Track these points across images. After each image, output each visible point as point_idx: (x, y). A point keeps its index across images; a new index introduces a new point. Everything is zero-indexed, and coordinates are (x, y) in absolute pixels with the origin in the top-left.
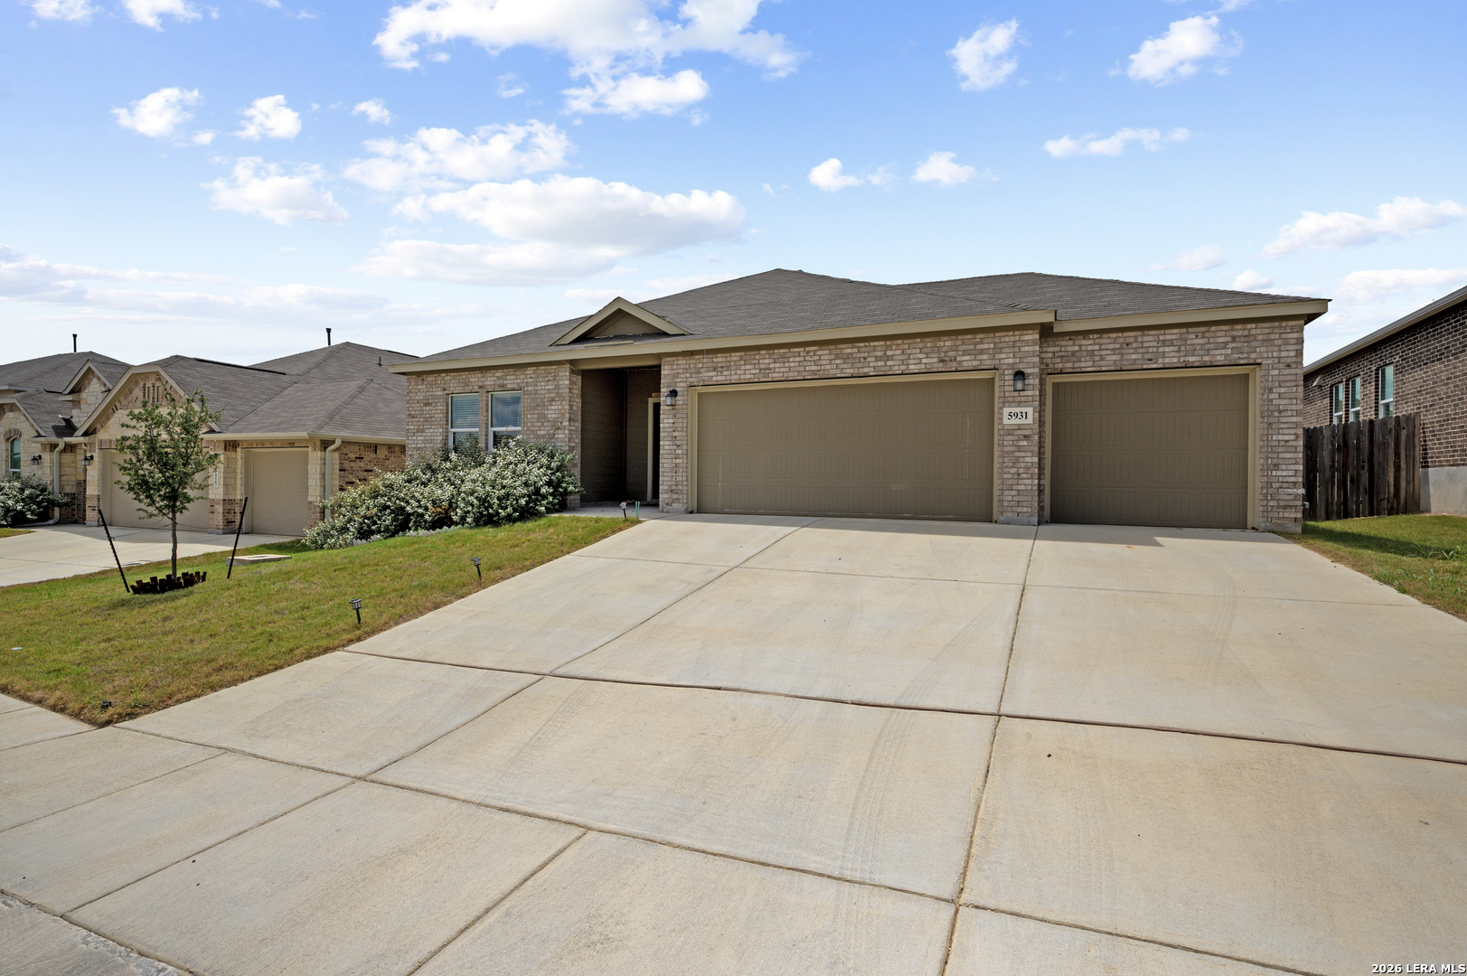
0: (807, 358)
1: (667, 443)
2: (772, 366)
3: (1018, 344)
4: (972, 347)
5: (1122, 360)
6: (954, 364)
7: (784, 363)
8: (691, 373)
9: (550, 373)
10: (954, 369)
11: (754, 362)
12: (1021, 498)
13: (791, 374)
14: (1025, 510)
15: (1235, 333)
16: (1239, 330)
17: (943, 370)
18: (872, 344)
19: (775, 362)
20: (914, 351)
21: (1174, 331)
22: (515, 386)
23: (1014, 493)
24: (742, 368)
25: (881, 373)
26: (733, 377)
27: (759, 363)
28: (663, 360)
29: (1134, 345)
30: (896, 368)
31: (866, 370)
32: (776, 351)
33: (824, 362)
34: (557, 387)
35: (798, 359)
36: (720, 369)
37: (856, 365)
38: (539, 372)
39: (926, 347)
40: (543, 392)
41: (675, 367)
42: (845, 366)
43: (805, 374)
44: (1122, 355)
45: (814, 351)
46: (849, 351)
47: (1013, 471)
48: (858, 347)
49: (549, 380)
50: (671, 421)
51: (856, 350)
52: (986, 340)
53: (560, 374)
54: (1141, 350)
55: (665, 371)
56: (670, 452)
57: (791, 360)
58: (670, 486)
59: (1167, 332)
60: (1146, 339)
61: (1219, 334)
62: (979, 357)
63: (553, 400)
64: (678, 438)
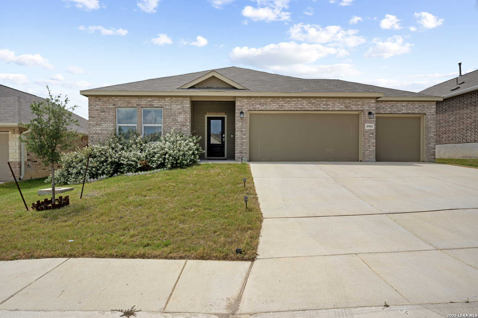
0: (298, 103)
1: (239, 133)
2: (284, 105)
3: (369, 103)
4: (355, 103)
5: (392, 110)
6: (350, 108)
7: (289, 104)
8: (249, 105)
9: (179, 101)
10: (349, 110)
11: (277, 102)
12: (371, 153)
13: (292, 108)
14: (372, 157)
15: (420, 105)
17: (346, 110)
18: (322, 99)
19: (285, 103)
20: (336, 103)
21: (405, 103)
22: (159, 105)
23: (368, 152)
24: (272, 104)
25: (325, 110)
26: (268, 108)
27: (279, 103)
28: (236, 99)
29: (395, 106)
30: (330, 108)
31: (320, 108)
32: (286, 99)
33: (304, 105)
34: (183, 107)
35: (294, 103)
36: (262, 104)
37: (316, 106)
38: (172, 100)
39: (340, 102)
40: (175, 109)
41: (242, 102)
42: (312, 106)
43: (297, 108)
45: (301, 100)
46: (314, 101)
47: (368, 144)
48: (317, 100)
49: (179, 104)
50: (240, 124)
51: (316, 101)
52: (360, 101)
53: (185, 102)
54: (397, 108)
55: (237, 104)
56: (240, 137)
57: (292, 103)
58: (240, 151)
60: (398, 104)
61: (416, 104)
62: (358, 107)
63: (181, 113)
64: (244, 131)
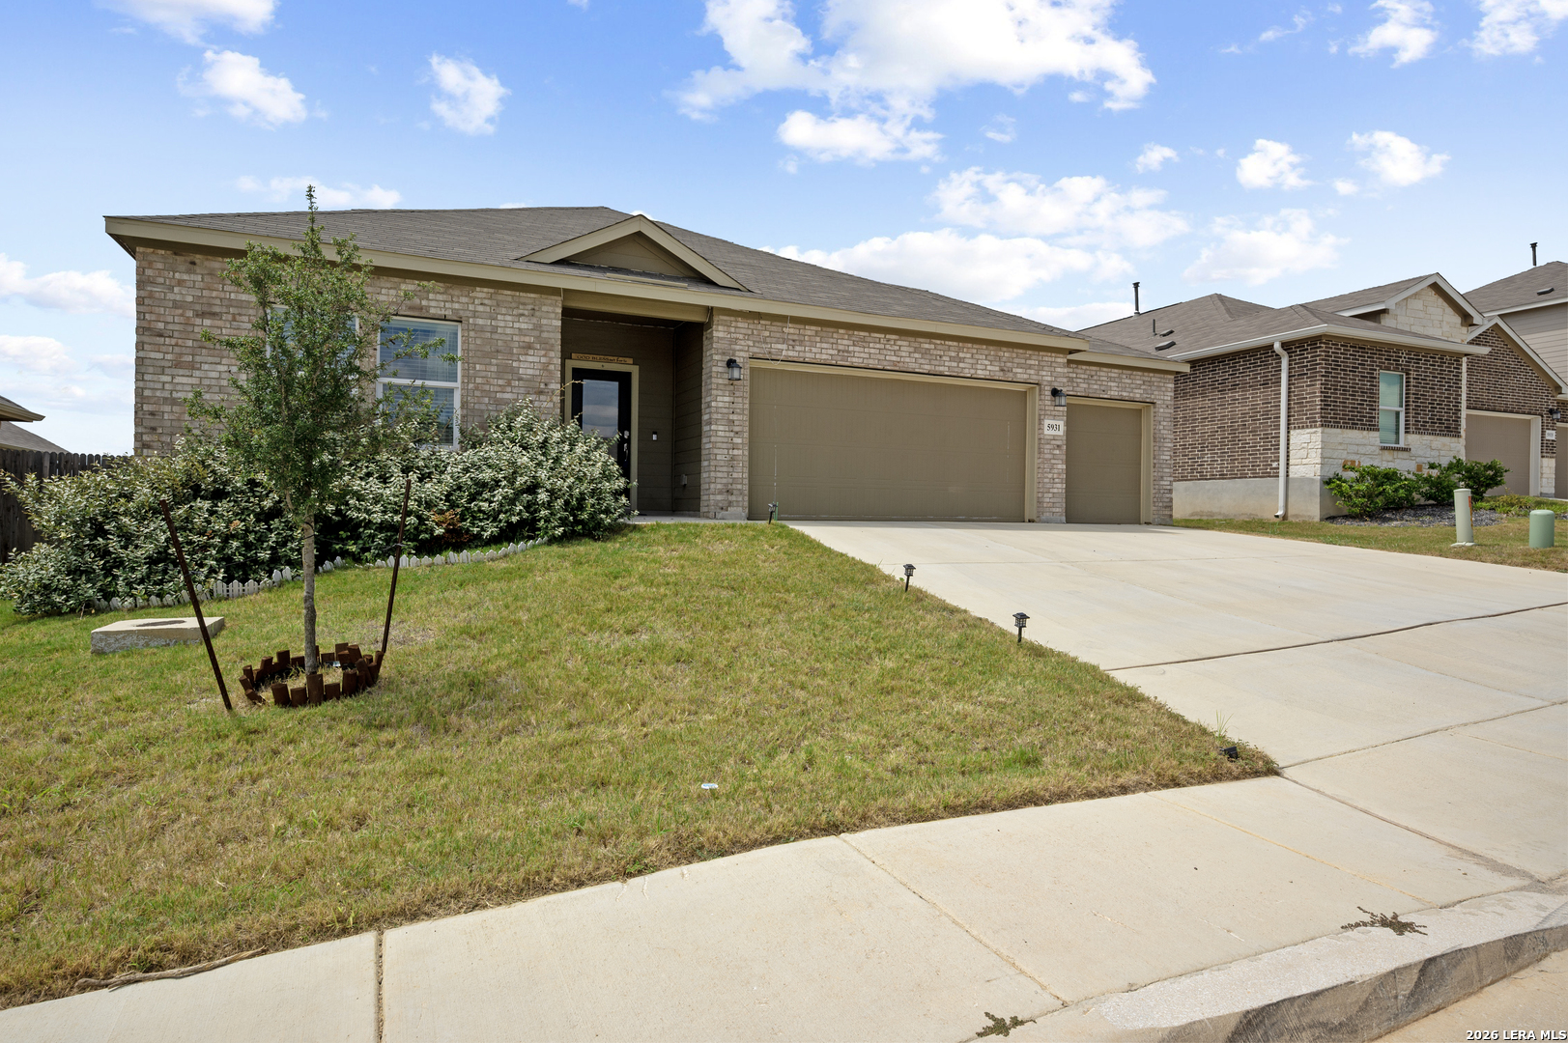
0: (888, 347)
1: (721, 428)
2: (851, 348)
3: (1054, 364)
4: (1023, 361)
5: (1089, 388)
6: (1011, 375)
7: (864, 347)
8: (754, 342)
9: (524, 304)
10: (1010, 379)
11: (832, 340)
12: (1055, 500)
13: (871, 361)
14: (1057, 510)
15: (1144, 378)
16: (1147, 377)
17: (1003, 379)
18: (947, 343)
19: (854, 345)
20: (981, 357)
21: (1116, 371)
22: (448, 313)
23: (1050, 495)
24: (818, 345)
25: (954, 374)
26: (808, 355)
27: (837, 343)
28: (715, 318)
29: (1095, 378)
30: (967, 371)
31: (941, 369)
32: (856, 333)
33: (904, 354)
34: (538, 327)
35: (878, 346)
36: (791, 342)
37: (933, 362)
38: (500, 297)
39: (989, 355)
40: (508, 331)
41: (733, 330)
42: (922, 361)
43: (885, 363)
44: (1089, 384)
45: (895, 340)
46: (927, 346)
47: (1050, 476)
48: (935, 344)
49: (523, 315)
50: (727, 399)
51: (933, 346)
52: (1033, 357)
53: (544, 308)
54: (1099, 382)
55: (719, 332)
56: (725, 440)
57: (871, 345)
58: (726, 485)
59: (1113, 370)
60: (1102, 374)
61: (1138, 377)
62: (1028, 371)
63: (529, 346)
64: (736, 423)
